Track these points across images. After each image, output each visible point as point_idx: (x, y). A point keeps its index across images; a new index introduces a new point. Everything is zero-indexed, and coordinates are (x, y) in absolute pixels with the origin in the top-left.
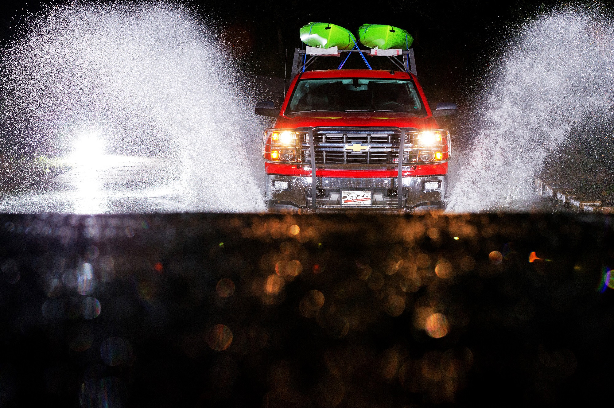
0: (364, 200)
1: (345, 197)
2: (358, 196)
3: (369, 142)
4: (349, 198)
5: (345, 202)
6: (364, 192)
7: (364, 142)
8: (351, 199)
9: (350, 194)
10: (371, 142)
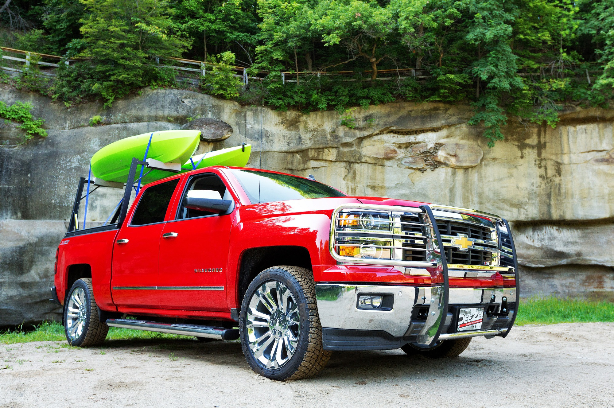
1: (462, 319)
2: (473, 316)
3: (470, 235)
5: (461, 326)
6: (478, 310)
8: (466, 322)
9: (467, 313)
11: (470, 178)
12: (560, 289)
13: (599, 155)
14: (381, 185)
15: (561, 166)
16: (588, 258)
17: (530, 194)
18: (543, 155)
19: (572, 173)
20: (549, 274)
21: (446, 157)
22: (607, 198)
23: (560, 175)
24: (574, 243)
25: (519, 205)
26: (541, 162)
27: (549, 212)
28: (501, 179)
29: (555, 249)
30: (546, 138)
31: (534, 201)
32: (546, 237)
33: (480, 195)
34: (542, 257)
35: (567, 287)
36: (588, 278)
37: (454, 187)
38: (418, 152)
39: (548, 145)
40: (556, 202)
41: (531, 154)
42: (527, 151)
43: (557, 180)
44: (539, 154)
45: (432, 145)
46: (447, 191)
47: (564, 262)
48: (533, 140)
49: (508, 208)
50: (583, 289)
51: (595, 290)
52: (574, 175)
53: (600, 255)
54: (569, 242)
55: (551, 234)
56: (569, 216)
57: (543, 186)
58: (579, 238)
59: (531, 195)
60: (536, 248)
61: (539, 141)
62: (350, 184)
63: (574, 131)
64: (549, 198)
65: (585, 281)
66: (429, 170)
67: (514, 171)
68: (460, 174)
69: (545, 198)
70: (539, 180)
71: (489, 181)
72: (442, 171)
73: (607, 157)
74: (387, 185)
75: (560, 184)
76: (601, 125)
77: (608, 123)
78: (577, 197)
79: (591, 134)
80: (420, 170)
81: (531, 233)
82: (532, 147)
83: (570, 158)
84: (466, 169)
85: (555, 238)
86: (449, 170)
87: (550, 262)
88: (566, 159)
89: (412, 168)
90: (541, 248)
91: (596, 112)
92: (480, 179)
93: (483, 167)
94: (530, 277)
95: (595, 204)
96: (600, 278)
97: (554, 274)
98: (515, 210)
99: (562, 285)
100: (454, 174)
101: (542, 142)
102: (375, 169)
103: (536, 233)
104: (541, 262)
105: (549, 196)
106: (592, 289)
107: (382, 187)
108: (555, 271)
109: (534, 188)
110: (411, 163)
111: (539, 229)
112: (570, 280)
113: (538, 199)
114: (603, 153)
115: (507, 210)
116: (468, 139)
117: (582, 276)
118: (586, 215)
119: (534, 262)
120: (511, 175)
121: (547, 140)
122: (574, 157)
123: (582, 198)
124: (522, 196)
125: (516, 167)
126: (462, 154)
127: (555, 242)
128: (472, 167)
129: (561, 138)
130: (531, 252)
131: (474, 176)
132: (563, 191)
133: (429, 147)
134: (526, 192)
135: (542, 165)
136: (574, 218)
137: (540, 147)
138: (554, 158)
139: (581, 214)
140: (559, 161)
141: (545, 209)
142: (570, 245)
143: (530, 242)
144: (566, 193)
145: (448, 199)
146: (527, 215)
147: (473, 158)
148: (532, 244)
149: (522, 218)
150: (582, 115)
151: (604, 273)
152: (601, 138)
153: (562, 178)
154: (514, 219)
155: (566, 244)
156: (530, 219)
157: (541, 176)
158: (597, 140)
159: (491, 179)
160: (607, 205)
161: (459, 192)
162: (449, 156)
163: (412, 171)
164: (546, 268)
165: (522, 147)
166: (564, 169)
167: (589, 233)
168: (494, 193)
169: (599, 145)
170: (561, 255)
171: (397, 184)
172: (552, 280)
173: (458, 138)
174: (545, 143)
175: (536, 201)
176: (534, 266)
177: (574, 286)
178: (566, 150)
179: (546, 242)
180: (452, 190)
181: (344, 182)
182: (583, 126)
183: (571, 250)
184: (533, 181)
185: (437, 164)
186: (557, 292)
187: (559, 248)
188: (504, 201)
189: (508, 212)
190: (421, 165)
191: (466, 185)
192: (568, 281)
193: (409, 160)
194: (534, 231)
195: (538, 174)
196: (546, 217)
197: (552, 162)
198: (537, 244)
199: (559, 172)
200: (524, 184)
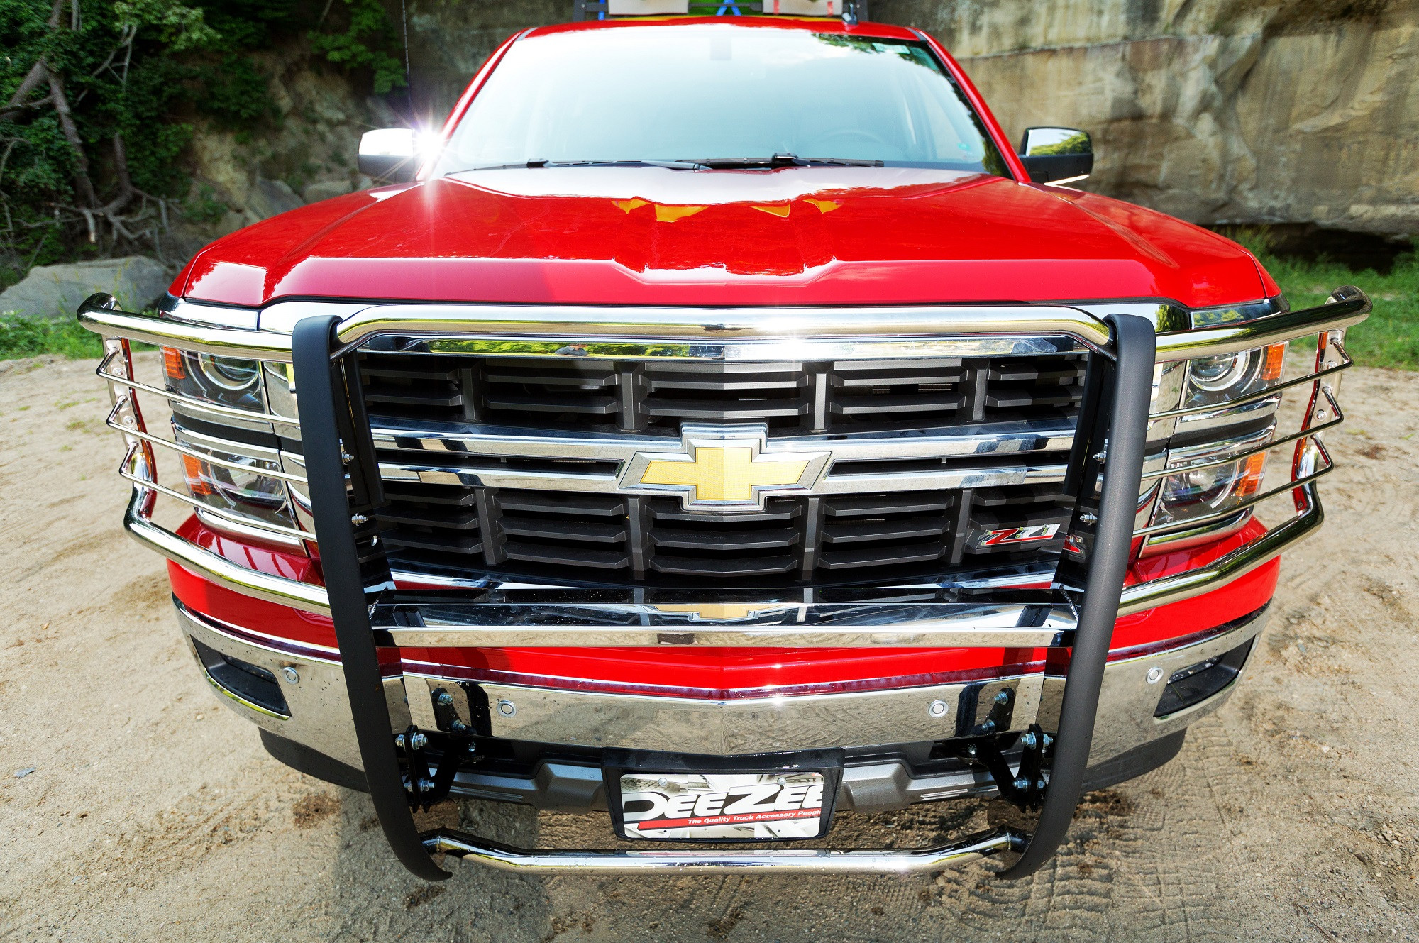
0: (773, 816)
1: (645, 806)
2: (730, 800)
3: (819, 422)
4: (669, 807)
5: (643, 825)
6: (774, 781)
7: (778, 428)
8: (688, 814)
9: (677, 789)
10: (839, 426)
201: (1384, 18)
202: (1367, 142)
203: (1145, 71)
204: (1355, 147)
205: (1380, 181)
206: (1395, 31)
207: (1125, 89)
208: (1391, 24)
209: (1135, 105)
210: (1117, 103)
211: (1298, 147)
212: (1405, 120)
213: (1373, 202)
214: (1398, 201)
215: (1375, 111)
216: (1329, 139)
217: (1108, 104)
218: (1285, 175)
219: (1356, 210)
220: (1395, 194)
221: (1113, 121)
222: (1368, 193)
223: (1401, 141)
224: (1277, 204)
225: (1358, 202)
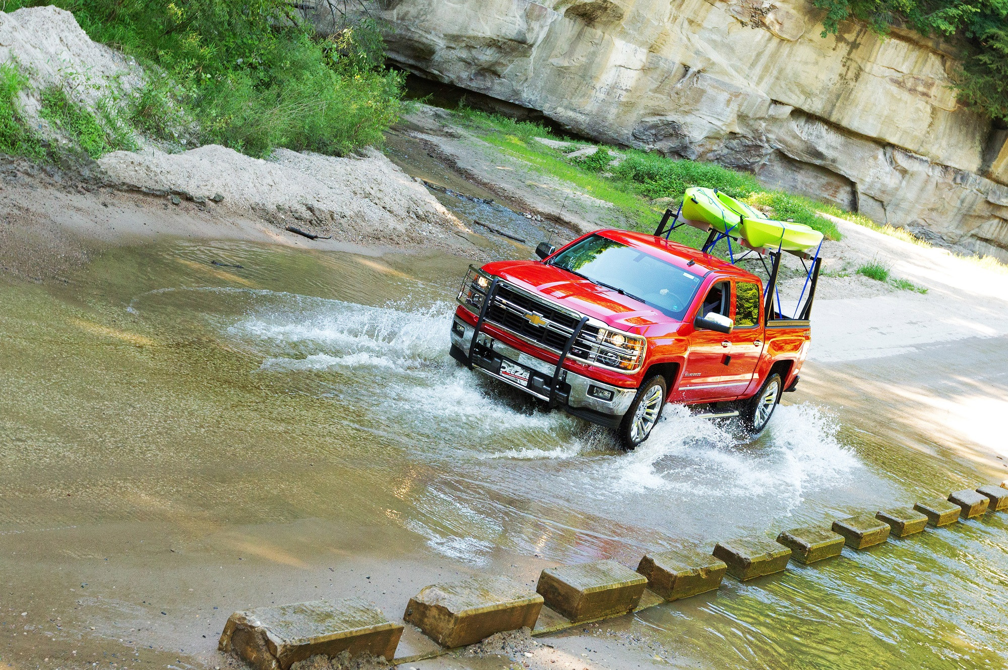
3: (551, 318)
11: (781, 50)
12: (799, 185)
13: (896, 75)
14: (699, 22)
15: (861, 73)
16: (840, 167)
17: (823, 88)
18: (852, 56)
19: (867, 83)
20: (797, 167)
21: (772, 22)
22: (883, 119)
23: (856, 80)
24: (835, 148)
25: (808, 95)
26: (847, 61)
27: (830, 113)
28: (806, 63)
29: (818, 148)
30: (862, 40)
31: (823, 96)
32: (815, 133)
33: (781, 71)
34: (802, 151)
35: (806, 185)
36: (828, 184)
37: (762, 52)
38: (751, 6)
39: (861, 46)
40: (841, 105)
41: (843, 49)
42: (842, 45)
43: (852, 84)
44: (849, 54)
45: (768, 6)
46: (754, 54)
47: (818, 162)
48: (850, 37)
49: (798, 93)
50: (818, 192)
51: (828, 197)
52: (868, 85)
53: (851, 168)
54: (831, 146)
55: (820, 132)
56: (844, 123)
57: (838, 85)
58: (841, 144)
59: (825, 89)
60: (802, 140)
61: (856, 40)
62: (674, 11)
63: (888, 43)
64: (837, 99)
65: (824, 186)
66: (750, 27)
67: (821, 60)
68: (775, 41)
69: (834, 97)
70: (837, 78)
71: (795, 61)
72: (761, 32)
73: (901, 80)
74: (705, 24)
75: (852, 90)
76: (911, 46)
77: (917, 47)
78: (860, 107)
79: (900, 52)
80: (742, 23)
81: (803, 124)
82: (847, 43)
83: (872, 67)
84: (782, 40)
85: (822, 137)
86: (768, 34)
87: (806, 158)
88: (868, 67)
89: (737, 18)
90: (805, 142)
91: (914, 35)
92: (790, 55)
93: (798, 43)
94: (780, 164)
95: (871, 121)
96: (838, 187)
97: (801, 169)
98: (803, 97)
99: (803, 182)
100: (770, 40)
101: (858, 42)
102: (703, 5)
103: (807, 125)
104: (798, 154)
105: (838, 97)
106: (825, 195)
107: (699, 25)
108: (804, 166)
109: (830, 84)
110: (738, 13)
111: (811, 123)
112: (812, 180)
113: (828, 96)
114: (900, 75)
115: (796, 95)
116: (799, 11)
117: (824, 180)
118: (859, 128)
119: (792, 152)
120: (817, 63)
121: (862, 42)
122: (875, 67)
123: (864, 110)
124: (816, 87)
125: (824, 57)
126: (788, 24)
127: (821, 142)
128: (788, 41)
129: (874, 44)
130: (795, 143)
131: (785, 49)
132: (852, 97)
133: (763, 6)
134: (822, 85)
135: (847, 64)
136: (848, 127)
137: (854, 46)
138: (859, 61)
139: (855, 125)
140: (862, 67)
141: (829, 108)
142: (831, 149)
143: (798, 133)
144: (853, 101)
145: (751, 61)
146: (811, 107)
147: (794, 33)
148: (799, 135)
149: (805, 108)
150: (903, 33)
151: (843, 185)
152: (905, 58)
153: (857, 84)
154: (797, 106)
155: (829, 146)
156: (811, 112)
157: (840, 75)
158: (901, 59)
159: (798, 59)
160: (880, 125)
161: (764, 59)
162: (775, 22)
163: (735, 20)
164: (800, 162)
165: (840, 39)
166: (863, 76)
167: (850, 143)
168: (794, 74)
169: (900, 65)
170: (819, 155)
171: (714, 28)
172: (796, 174)
173: (791, 5)
174: (860, 44)
175: (825, 97)
176: (791, 156)
177: (813, 187)
178: (872, 59)
179: (813, 138)
180: (759, 55)
181: (670, 7)
182: (897, 41)
183: (829, 153)
184: (832, 76)
185: (759, 24)
186: (795, 187)
187: (821, 149)
188: (799, 85)
189: (796, 97)
190: (746, 19)
191: (774, 56)
192: (809, 180)
193: (738, 9)
194: (806, 122)
195: (839, 72)
196: (826, 116)
197: (856, 66)
198: (804, 137)
199: (857, 77)
200: (823, 77)
201: (593, 23)
202: (574, 78)
203: (532, 20)
204: (569, 79)
205: (571, 98)
206: (594, 30)
207: (524, 27)
208: (594, 26)
209: (525, 36)
210: (520, 32)
211: (548, 71)
212: (589, 74)
213: (566, 108)
214: (574, 110)
215: (582, 65)
216: (561, 72)
217: (516, 31)
218: (540, 84)
219: (560, 110)
220: (574, 107)
221: (511, 40)
222: (565, 102)
223: (585, 82)
224: (533, 98)
225: (561, 106)
